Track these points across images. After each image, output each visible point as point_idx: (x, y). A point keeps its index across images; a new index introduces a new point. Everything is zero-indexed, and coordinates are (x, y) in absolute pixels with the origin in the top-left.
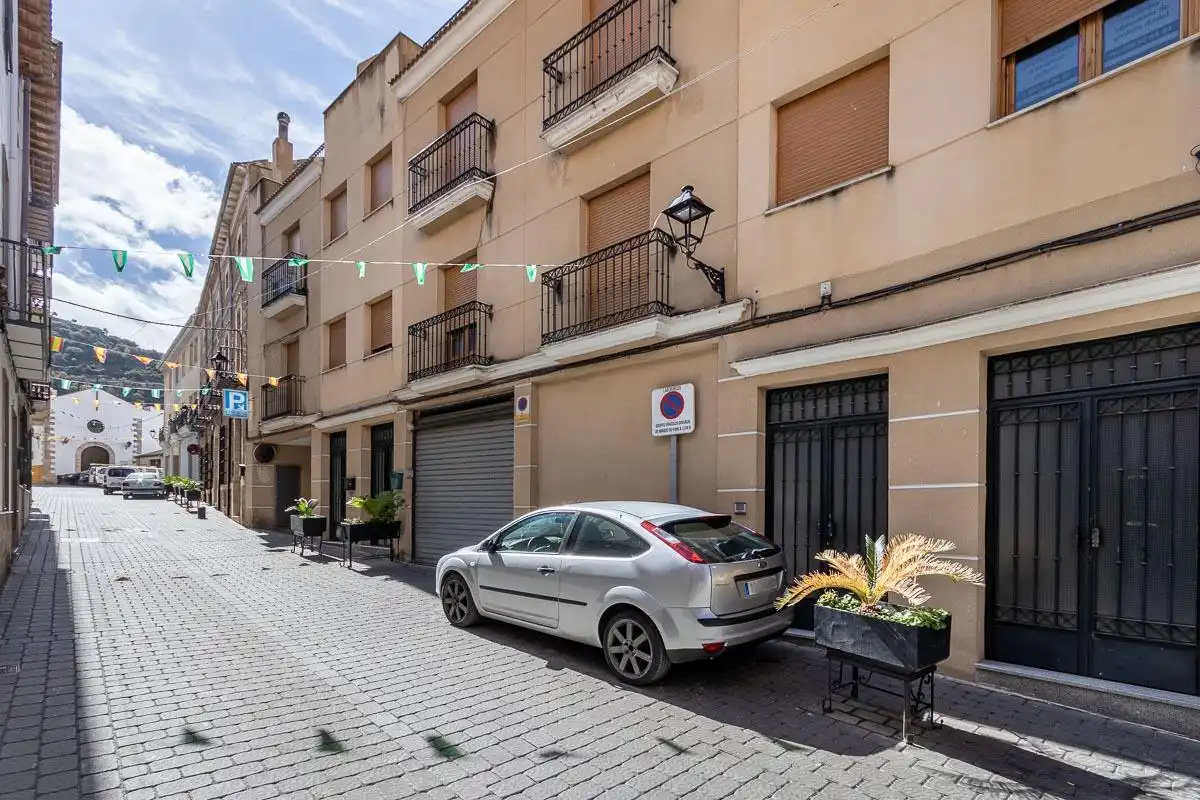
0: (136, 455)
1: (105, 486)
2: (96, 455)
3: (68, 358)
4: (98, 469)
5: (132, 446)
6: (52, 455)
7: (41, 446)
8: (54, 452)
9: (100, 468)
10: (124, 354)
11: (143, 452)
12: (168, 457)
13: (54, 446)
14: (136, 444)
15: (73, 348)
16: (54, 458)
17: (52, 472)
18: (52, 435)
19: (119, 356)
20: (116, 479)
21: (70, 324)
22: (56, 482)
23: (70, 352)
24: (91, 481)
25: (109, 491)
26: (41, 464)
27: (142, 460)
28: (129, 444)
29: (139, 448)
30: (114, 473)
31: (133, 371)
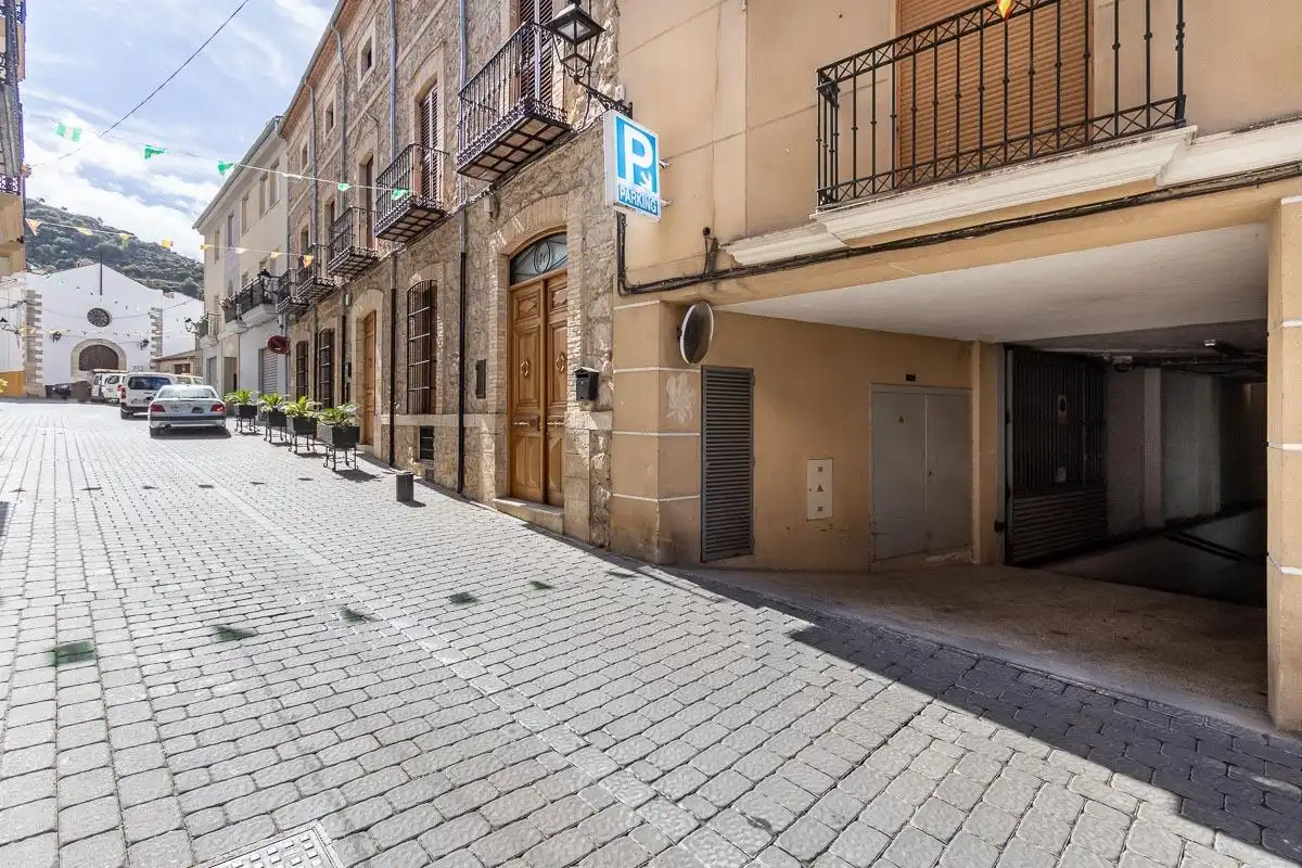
0: (154, 357)
1: (124, 405)
2: (100, 357)
3: (58, 251)
4: (105, 376)
5: (149, 345)
6: (37, 356)
7: (22, 343)
8: (41, 353)
9: (108, 376)
10: (121, 248)
11: (164, 355)
12: (211, 360)
13: (40, 344)
14: (155, 343)
15: (63, 240)
16: (41, 361)
17: (37, 380)
18: (38, 328)
19: (116, 249)
20: (141, 394)
21: (60, 213)
22: (44, 394)
23: (59, 243)
24: (95, 393)
25: (130, 413)
26: (22, 369)
27: (164, 365)
28: (146, 342)
29: (159, 348)
30: (136, 384)
31: (133, 266)
